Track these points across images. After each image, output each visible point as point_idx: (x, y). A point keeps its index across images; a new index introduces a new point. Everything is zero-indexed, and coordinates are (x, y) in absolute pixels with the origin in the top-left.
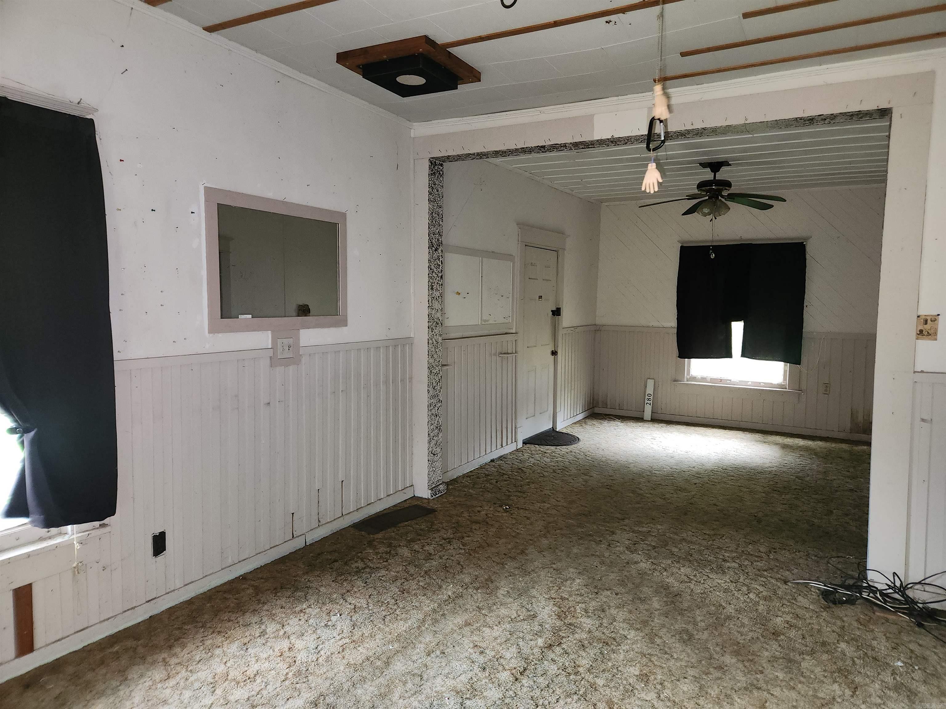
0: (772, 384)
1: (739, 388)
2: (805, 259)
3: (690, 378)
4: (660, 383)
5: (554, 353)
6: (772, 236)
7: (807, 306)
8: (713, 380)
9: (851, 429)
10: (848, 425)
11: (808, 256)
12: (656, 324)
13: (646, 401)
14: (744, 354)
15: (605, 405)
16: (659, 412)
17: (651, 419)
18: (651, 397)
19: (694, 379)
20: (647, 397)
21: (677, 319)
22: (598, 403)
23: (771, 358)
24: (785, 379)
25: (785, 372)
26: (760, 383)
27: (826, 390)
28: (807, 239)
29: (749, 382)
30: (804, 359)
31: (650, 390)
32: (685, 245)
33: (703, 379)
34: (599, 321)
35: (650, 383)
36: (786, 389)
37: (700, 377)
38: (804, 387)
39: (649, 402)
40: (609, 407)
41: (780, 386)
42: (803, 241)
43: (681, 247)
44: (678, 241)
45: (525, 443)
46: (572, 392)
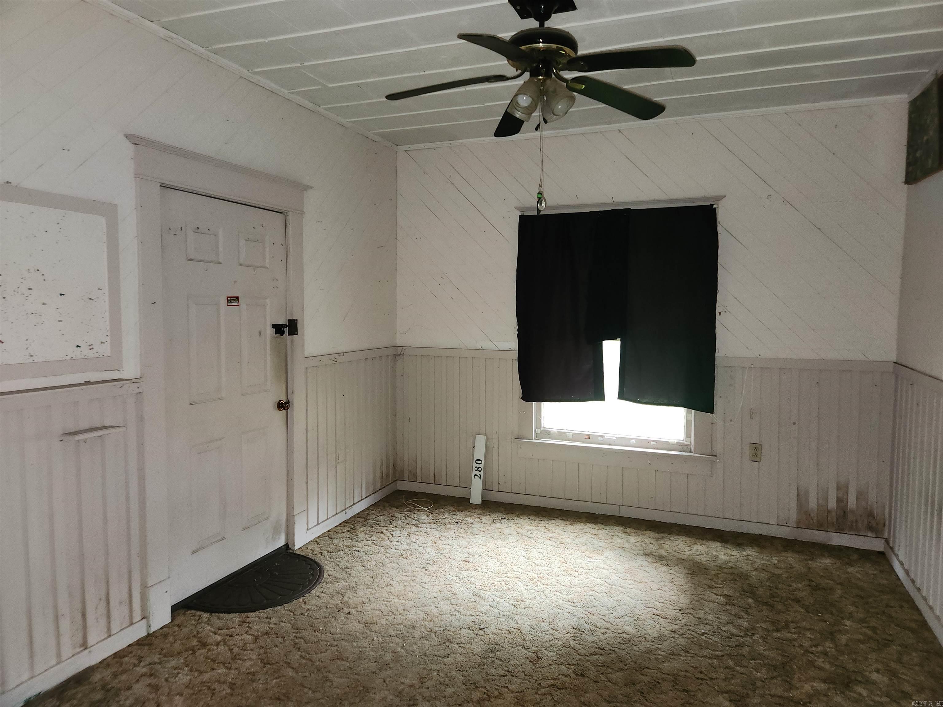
0: (668, 443)
1: (616, 452)
2: (716, 234)
3: (541, 433)
4: (496, 442)
5: (283, 406)
6: (663, 197)
7: (720, 313)
8: (576, 437)
9: (798, 522)
10: (793, 515)
11: (720, 229)
12: (487, 345)
13: (475, 473)
14: (622, 395)
15: (413, 478)
16: (495, 488)
17: (483, 501)
18: (482, 466)
19: (547, 434)
20: (475, 465)
21: (518, 335)
22: (402, 472)
23: (666, 401)
24: (688, 435)
25: (688, 422)
26: (649, 442)
27: (755, 455)
28: (719, 199)
29: (631, 439)
30: (719, 403)
31: (480, 454)
32: (526, 214)
33: (562, 435)
34: (401, 341)
35: (481, 441)
36: (691, 452)
37: (556, 431)
38: (719, 448)
39: (478, 473)
40: (419, 479)
41: (681, 446)
42: (712, 203)
43: (521, 217)
44: (516, 208)
45: (176, 609)
46: (340, 467)
